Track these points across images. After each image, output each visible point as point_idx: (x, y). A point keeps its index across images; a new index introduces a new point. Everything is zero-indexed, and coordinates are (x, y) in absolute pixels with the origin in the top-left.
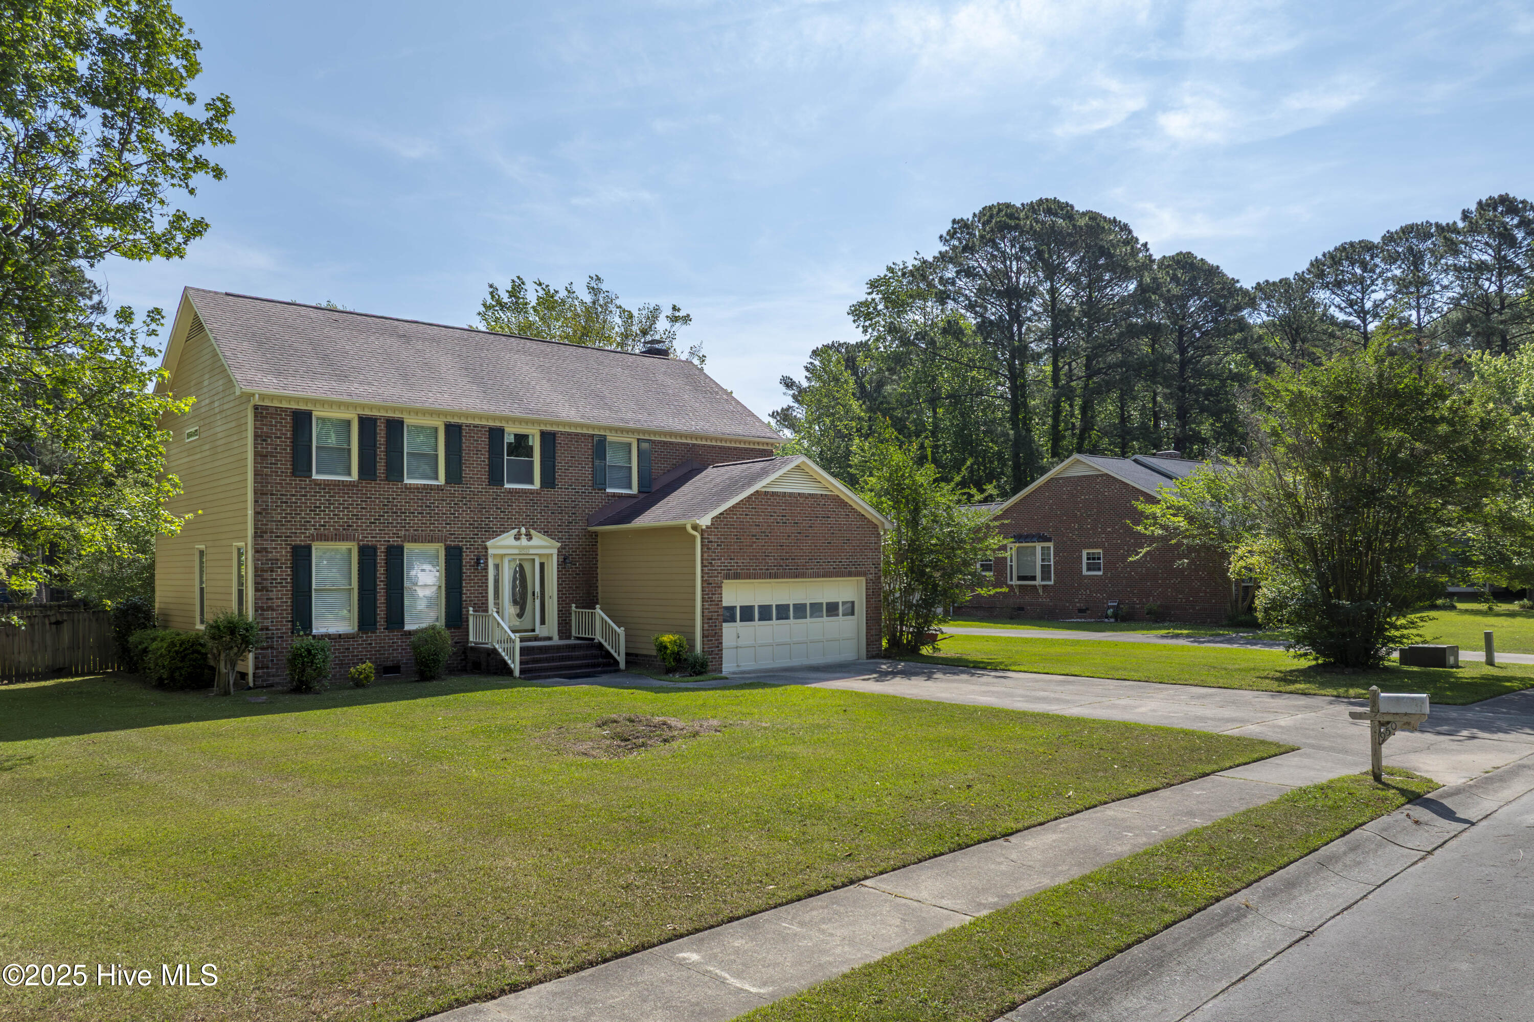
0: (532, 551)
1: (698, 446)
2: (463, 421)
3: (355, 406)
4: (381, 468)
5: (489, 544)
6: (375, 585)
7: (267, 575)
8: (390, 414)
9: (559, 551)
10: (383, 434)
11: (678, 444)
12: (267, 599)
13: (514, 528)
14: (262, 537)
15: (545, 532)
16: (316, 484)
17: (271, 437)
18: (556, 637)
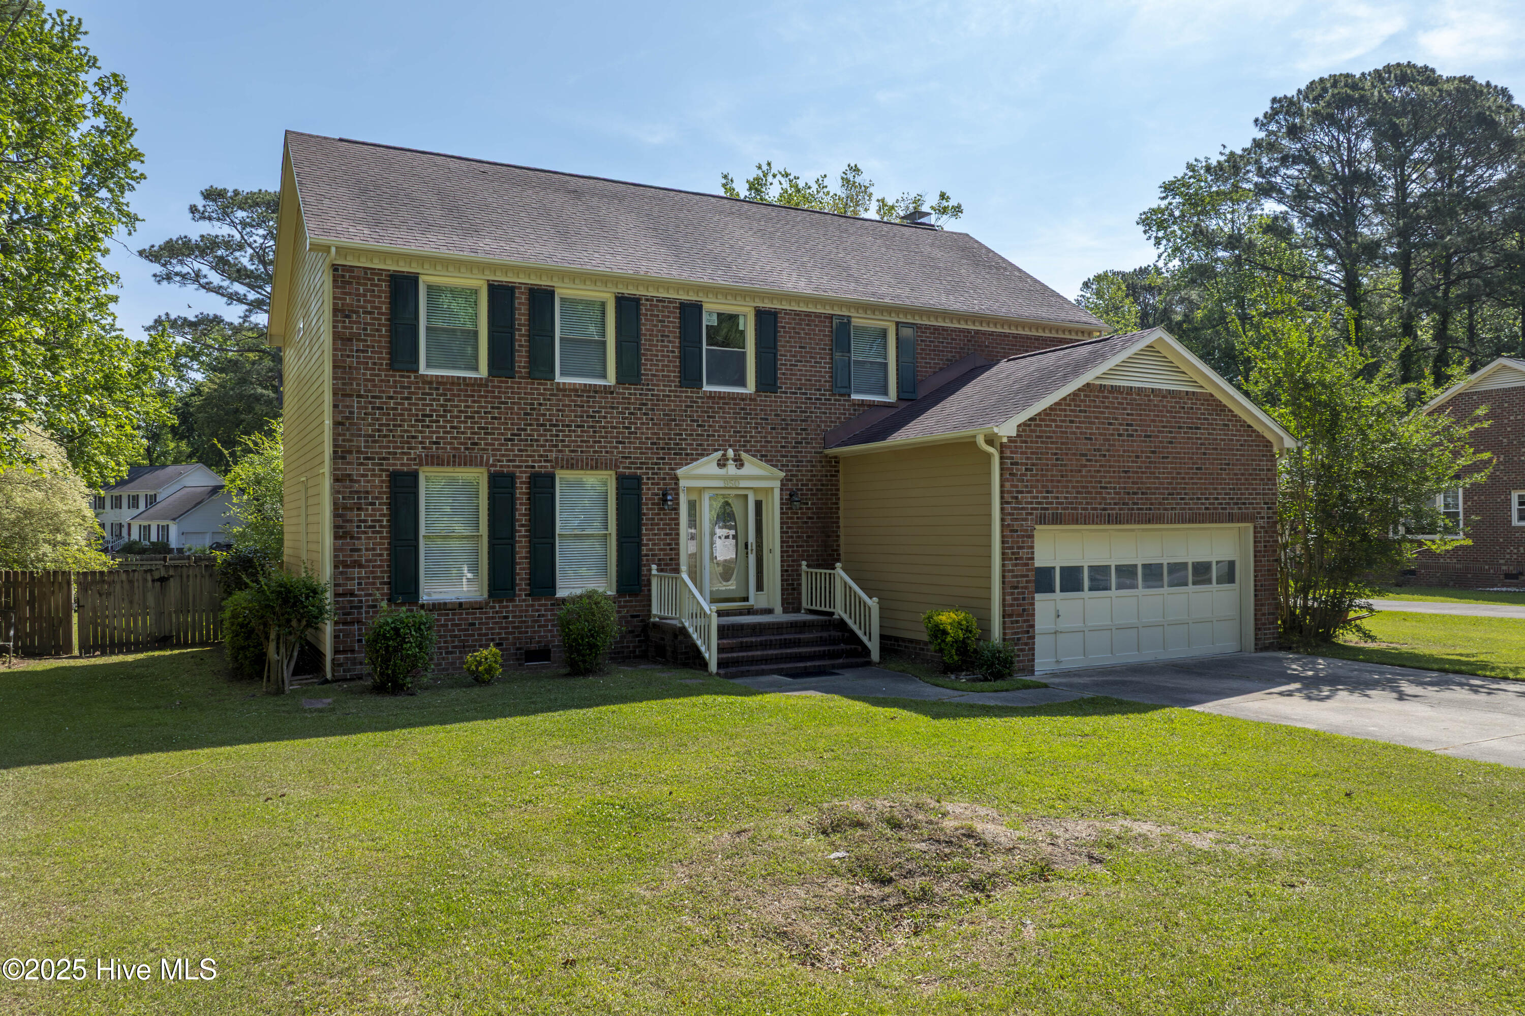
0: (743, 484)
1: (984, 333)
2: (641, 292)
3: (482, 267)
4: (521, 359)
5: (680, 472)
6: (513, 531)
7: (349, 515)
8: (534, 281)
9: (782, 485)
10: (524, 309)
11: (954, 330)
12: (352, 550)
13: (716, 450)
14: (343, 458)
15: (763, 457)
16: (424, 382)
17: (357, 312)
18: (778, 609)
